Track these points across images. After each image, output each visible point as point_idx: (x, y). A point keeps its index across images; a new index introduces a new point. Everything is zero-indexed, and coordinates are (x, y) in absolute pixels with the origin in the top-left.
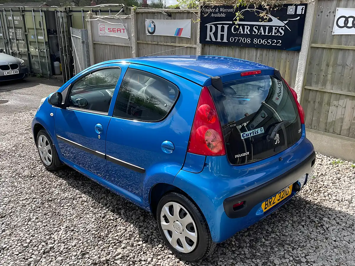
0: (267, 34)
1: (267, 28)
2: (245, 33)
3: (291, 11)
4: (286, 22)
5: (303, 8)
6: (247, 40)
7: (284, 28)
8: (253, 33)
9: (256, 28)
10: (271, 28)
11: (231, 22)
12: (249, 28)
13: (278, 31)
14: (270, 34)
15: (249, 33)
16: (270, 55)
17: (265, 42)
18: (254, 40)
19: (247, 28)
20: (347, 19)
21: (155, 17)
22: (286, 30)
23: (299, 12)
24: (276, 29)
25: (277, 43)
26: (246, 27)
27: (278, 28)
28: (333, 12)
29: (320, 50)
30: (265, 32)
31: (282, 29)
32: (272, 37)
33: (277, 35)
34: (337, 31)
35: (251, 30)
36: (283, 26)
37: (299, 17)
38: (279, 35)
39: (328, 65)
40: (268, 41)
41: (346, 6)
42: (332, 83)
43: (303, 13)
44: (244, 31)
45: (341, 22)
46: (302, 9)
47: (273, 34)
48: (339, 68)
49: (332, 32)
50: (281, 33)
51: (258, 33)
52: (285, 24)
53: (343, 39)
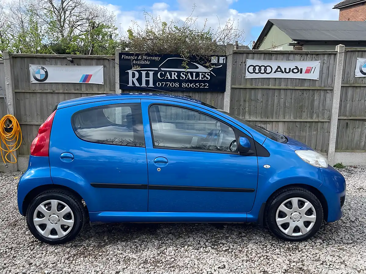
0: (194, 79)
1: (194, 74)
2: (173, 78)
3: (214, 60)
4: (210, 69)
5: (224, 58)
6: (175, 85)
7: (209, 74)
8: (181, 78)
9: (183, 74)
10: (197, 74)
11: (157, 69)
12: (176, 74)
13: (205, 76)
14: (197, 79)
15: (176, 78)
16: (196, 97)
17: (193, 86)
18: (183, 84)
19: (175, 74)
20: (254, 67)
21: (47, 62)
22: (211, 76)
23: (221, 61)
24: (202, 75)
25: (205, 86)
26: (173, 73)
27: (204, 73)
28: (244, 63)
29: (238, 90)
30: (192, 77)
31: (208, 74)
32: (199, 81)
33: (204, 79)
34: (248, 76)
35: (179, 76)
36: (209, 73)
37: (222, 66)
38: (206, 79)
39: (245, 101)
40: (196, 85)
41: (253, 58)
42: (250, 114)
43: (225, 63)
44: (171, 77)
45: (251, 69)
46: (224, 60)
47: (200, 79)
48: (253, 103)
49: (245, 76)
50: (208, 78)
51: (186, 78)
52: (211, 71)
53: (254, 81)
